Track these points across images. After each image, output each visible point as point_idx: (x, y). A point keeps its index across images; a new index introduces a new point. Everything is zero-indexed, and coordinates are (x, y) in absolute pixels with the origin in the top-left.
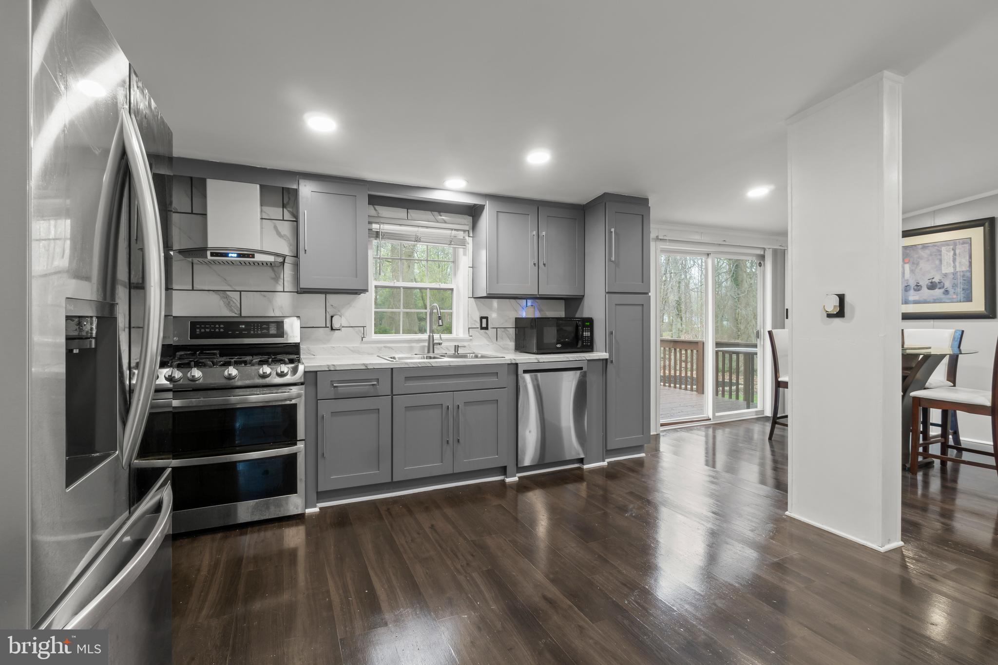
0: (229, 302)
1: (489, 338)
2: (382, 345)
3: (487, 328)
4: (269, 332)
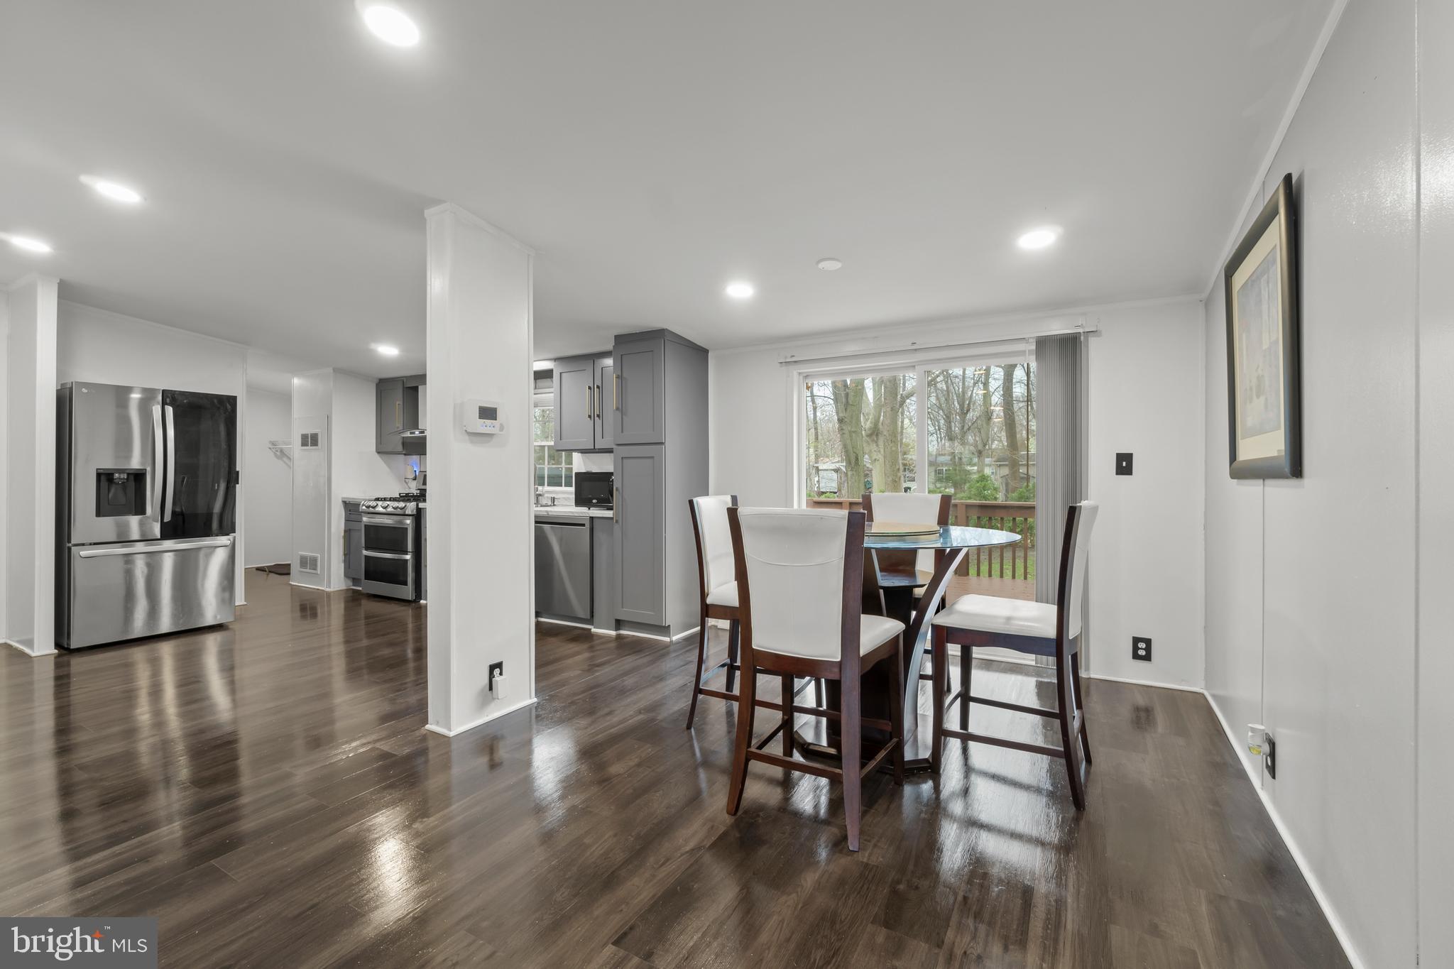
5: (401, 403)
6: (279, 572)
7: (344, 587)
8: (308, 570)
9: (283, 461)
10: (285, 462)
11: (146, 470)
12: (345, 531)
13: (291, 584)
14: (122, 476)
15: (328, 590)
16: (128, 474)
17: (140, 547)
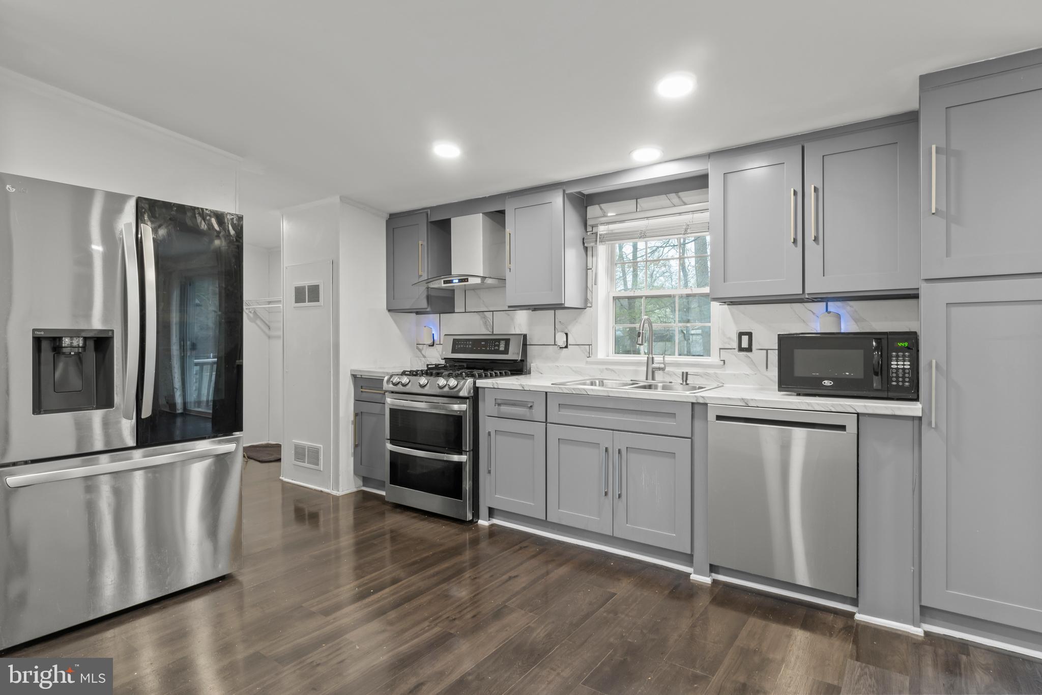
0: (486, 321)
1: (753, 364)
2: (604, 367)
3: (749, 349)
4: (499, 349)
5: (425, 243)
6: (261, 459)
7: (353, 489)
8: (306, 465)
9: (257, 324)
10: (258, 326)
11: (113, 331)
12: (356, 415)
13: (282, 481)
14: (75, 343)
15: (334, 493)
16: (85, 339)
17: (105, 464)
